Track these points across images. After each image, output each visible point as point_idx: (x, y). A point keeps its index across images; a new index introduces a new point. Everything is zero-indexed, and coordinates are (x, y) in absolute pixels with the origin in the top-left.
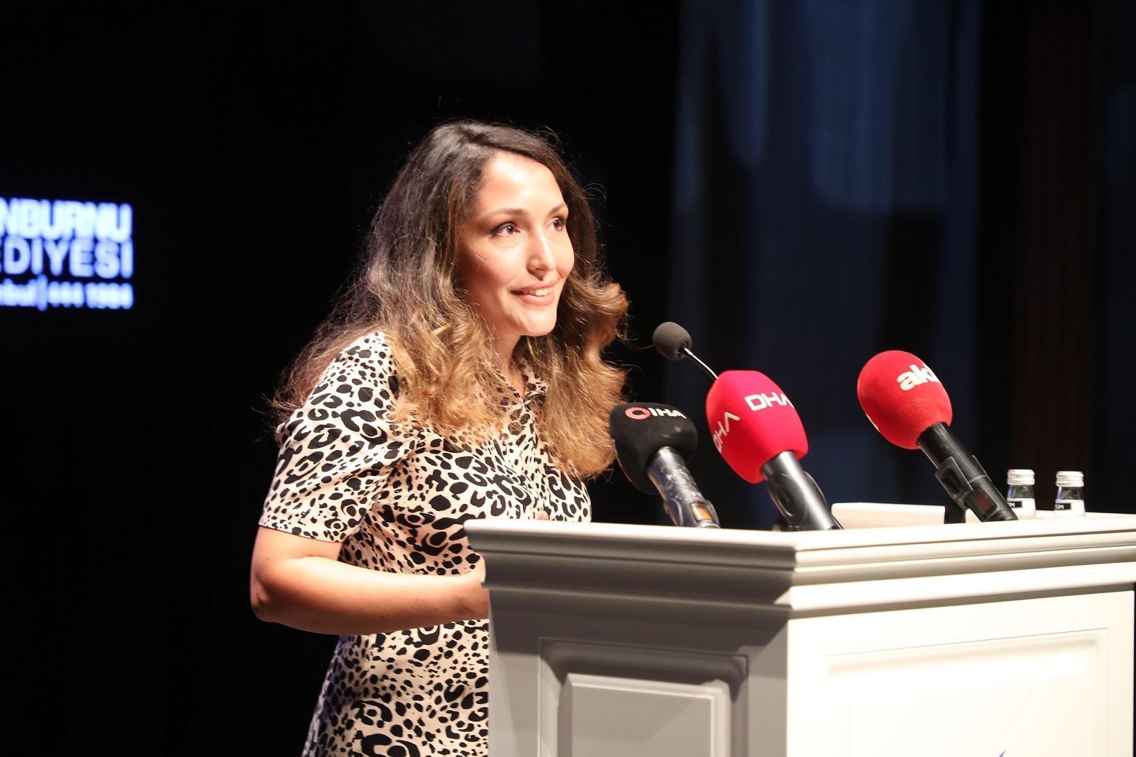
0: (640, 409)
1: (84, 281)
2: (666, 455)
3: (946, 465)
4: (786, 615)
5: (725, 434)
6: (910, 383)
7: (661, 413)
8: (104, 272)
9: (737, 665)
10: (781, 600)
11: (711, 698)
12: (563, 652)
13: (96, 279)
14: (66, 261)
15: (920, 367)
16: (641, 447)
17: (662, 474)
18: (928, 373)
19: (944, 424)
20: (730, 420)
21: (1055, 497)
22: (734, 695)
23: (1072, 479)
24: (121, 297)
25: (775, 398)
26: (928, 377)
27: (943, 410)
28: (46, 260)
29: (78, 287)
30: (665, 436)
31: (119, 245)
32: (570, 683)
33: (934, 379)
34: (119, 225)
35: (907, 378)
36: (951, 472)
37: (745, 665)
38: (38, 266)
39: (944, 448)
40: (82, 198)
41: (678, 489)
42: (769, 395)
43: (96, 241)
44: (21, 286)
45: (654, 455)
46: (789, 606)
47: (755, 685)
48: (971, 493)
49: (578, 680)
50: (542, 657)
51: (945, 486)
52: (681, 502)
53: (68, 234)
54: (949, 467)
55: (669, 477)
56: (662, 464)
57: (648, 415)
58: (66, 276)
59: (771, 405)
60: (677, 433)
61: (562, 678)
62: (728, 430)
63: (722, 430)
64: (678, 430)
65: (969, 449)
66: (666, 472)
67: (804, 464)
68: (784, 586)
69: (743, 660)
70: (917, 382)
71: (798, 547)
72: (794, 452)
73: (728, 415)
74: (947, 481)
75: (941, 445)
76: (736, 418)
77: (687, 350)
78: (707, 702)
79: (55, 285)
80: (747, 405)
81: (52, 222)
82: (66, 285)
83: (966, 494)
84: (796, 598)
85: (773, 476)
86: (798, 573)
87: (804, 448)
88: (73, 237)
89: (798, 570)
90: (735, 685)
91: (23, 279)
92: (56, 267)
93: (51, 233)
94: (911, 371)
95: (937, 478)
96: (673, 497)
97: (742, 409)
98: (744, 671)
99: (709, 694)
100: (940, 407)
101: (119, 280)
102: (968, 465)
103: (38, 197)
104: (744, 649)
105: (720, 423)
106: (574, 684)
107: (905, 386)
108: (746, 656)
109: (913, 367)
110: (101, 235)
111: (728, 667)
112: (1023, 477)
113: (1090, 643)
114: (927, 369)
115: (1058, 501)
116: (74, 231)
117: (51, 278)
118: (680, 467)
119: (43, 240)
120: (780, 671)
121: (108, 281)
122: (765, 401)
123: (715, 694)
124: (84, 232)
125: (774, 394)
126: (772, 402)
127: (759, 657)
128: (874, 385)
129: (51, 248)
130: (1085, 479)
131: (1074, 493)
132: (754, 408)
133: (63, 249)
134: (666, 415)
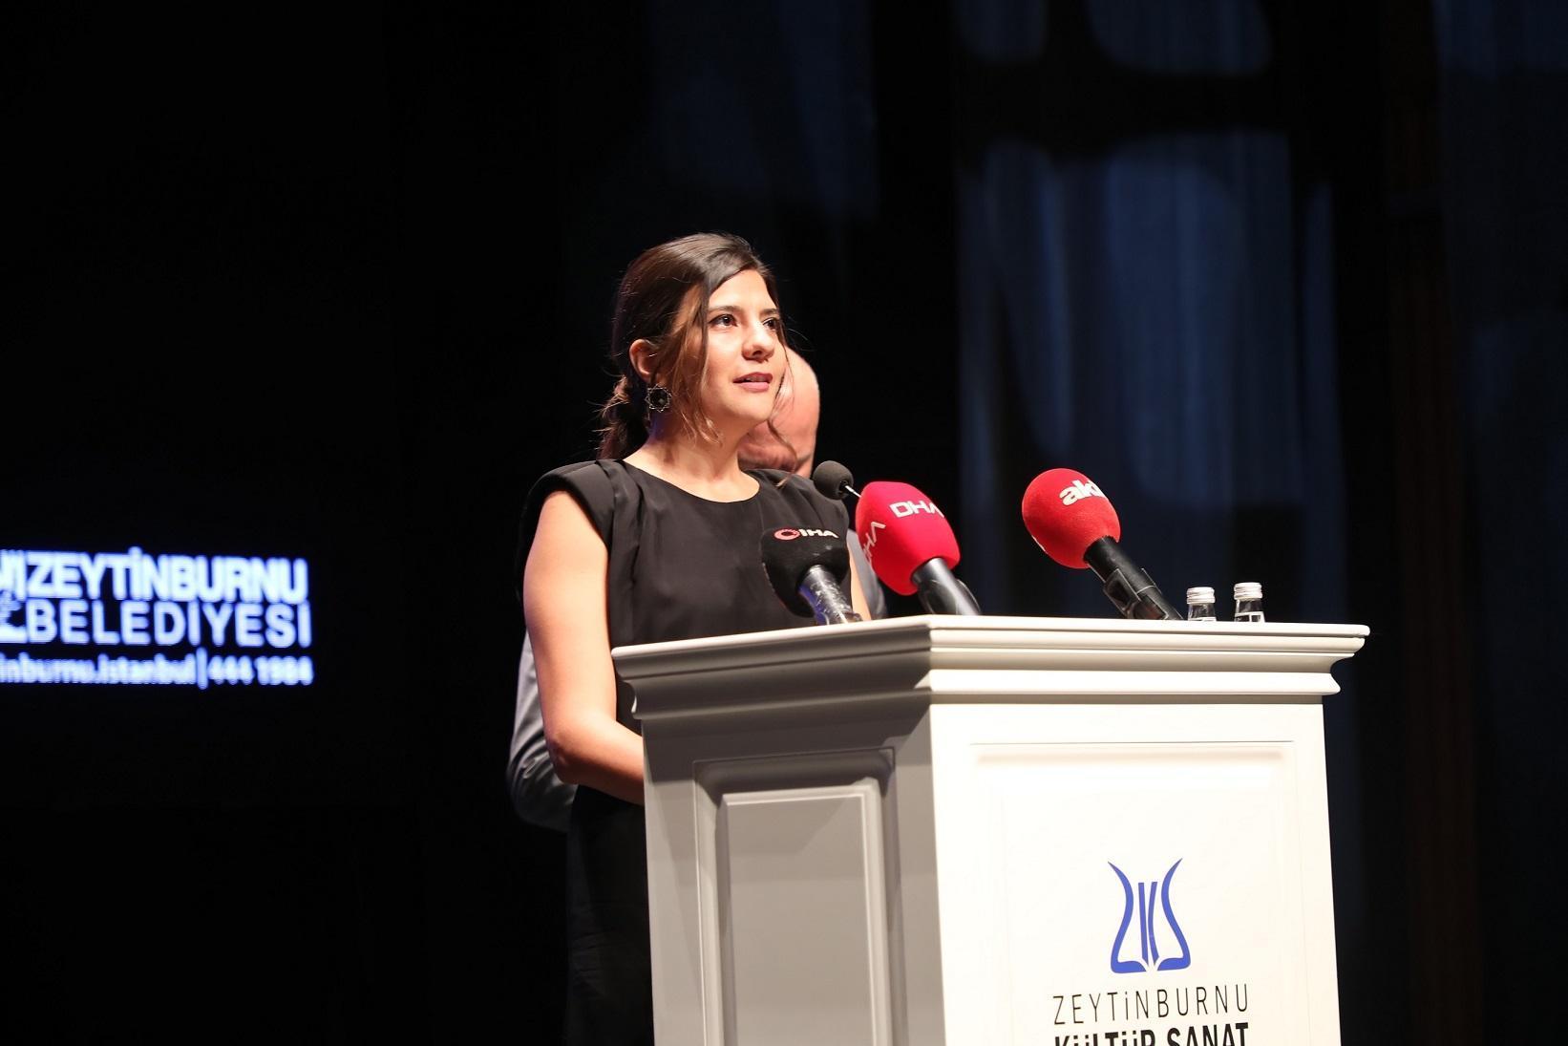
0: (790, 531)
1: (253, 653)
2: (816, 572)
3: (1113, 577)
4: (927, 700)
5: (873, 545)
6: (1073, 498)
7: (811, 533)
8: (276, 641)
9: (884, 758)
10: (921, 684)
11: (862, 795)
12: (717, 773)
13: (268, 651)
14: (231, 628)
15: (1084, 483)
16: (790, 566)
17: (812, 589)
18: (1092, 488)
19: (1111, 539)
20: (876, 528)
21: (1234, 611)
22: (883, 790)
23: (1250, 591)
24: (298, 672)
25: (923, 505)
26: (1093, 492)
27: (1109, 524)
28: (206, 627)
29: (245, 663)
30: (815, 554)
31: (295, 608)
32: (726, 806)
33: (1099, 493)
34: (292, 585)
35: (1069, 493)
36: (1119, 585)
37: (891, 757)
38: (195, 636)
39: (1111, 561)
40: (247, 554)
41: (827, 602)
42: (916, 503)
43: (265, 604)
44: (175, 662)
45: (805, 572)
46: (928, 689)
47: (902, 775)
48: (1139, 604)
49: (731, 799)
50: (696, 781)
51: (1110, 598)
52: (828, 615)
53: (231, 596)
54: (1116, 579)
55: (818, 593)
56: (813, 581)
57: (798, 535)
58: (231, 648)
59: (917, 512)
60: (828, 552)
61: (717, 800)
62: (875, 540)
63: (870, 542)
64: (829, 548)
65: (1137, 561)
66: (817, 588)
67: (957, 572)
68: (923, 669)
69: (890, 751)
70: (1079, 496)
71: (932, 625)
72: (946, 561)
73: (874, 524)
74: (1114, 595)
75: (1108, 559)
76: (883, 526)
77: (847, 487)
78: (858, 800)
79: (216, 661)
80: (892, 513)
81: (210, 583)
82: (231, 661)
83: (1133, 605)
84: (936, 681)
85: (922, 583)
86: (934, 653)
87: (955, 554)
88: (238, 600)
89: (933, 650)
90: (883, 778)
91: (177, 653)
92: (218, 637)
93: (211, 595)
94: (1074, 486)
95: (1106, 593)
96: (822, 611)
97: (887, 517)
98: (891, 763)
99: (861, 792)
100: (1106, 521)
101: (295, 651)
102: (1134, 577)
103: (192, 553)
104: (889, 742)
105: (867, 535)
106: (729, 804)
107: (1068, 501)
108: (893, 748)
109: (1077, 483)
110: (272, 596)
111: (875, 762)
112: (1204, 595)
113: (1275, 756)
114: (1091, 484)
115: (1237, 614)
116: (238, 591)
117: (213, 651)
118: (828, 583)
119: (201, 602)
120: (925, 757)
121: (282, 653)
122: (912, 508)
123: (865, 791)
124: (251, 593)
125: (922, 502)
126: (919, 509)
127: (905, 746)
128: (1037, 502)
129: (210, 612)
130: (1263, 590)
131: (1255, 605)
132: (899, 514)
133: (226, 611)
134: (816, 535)
